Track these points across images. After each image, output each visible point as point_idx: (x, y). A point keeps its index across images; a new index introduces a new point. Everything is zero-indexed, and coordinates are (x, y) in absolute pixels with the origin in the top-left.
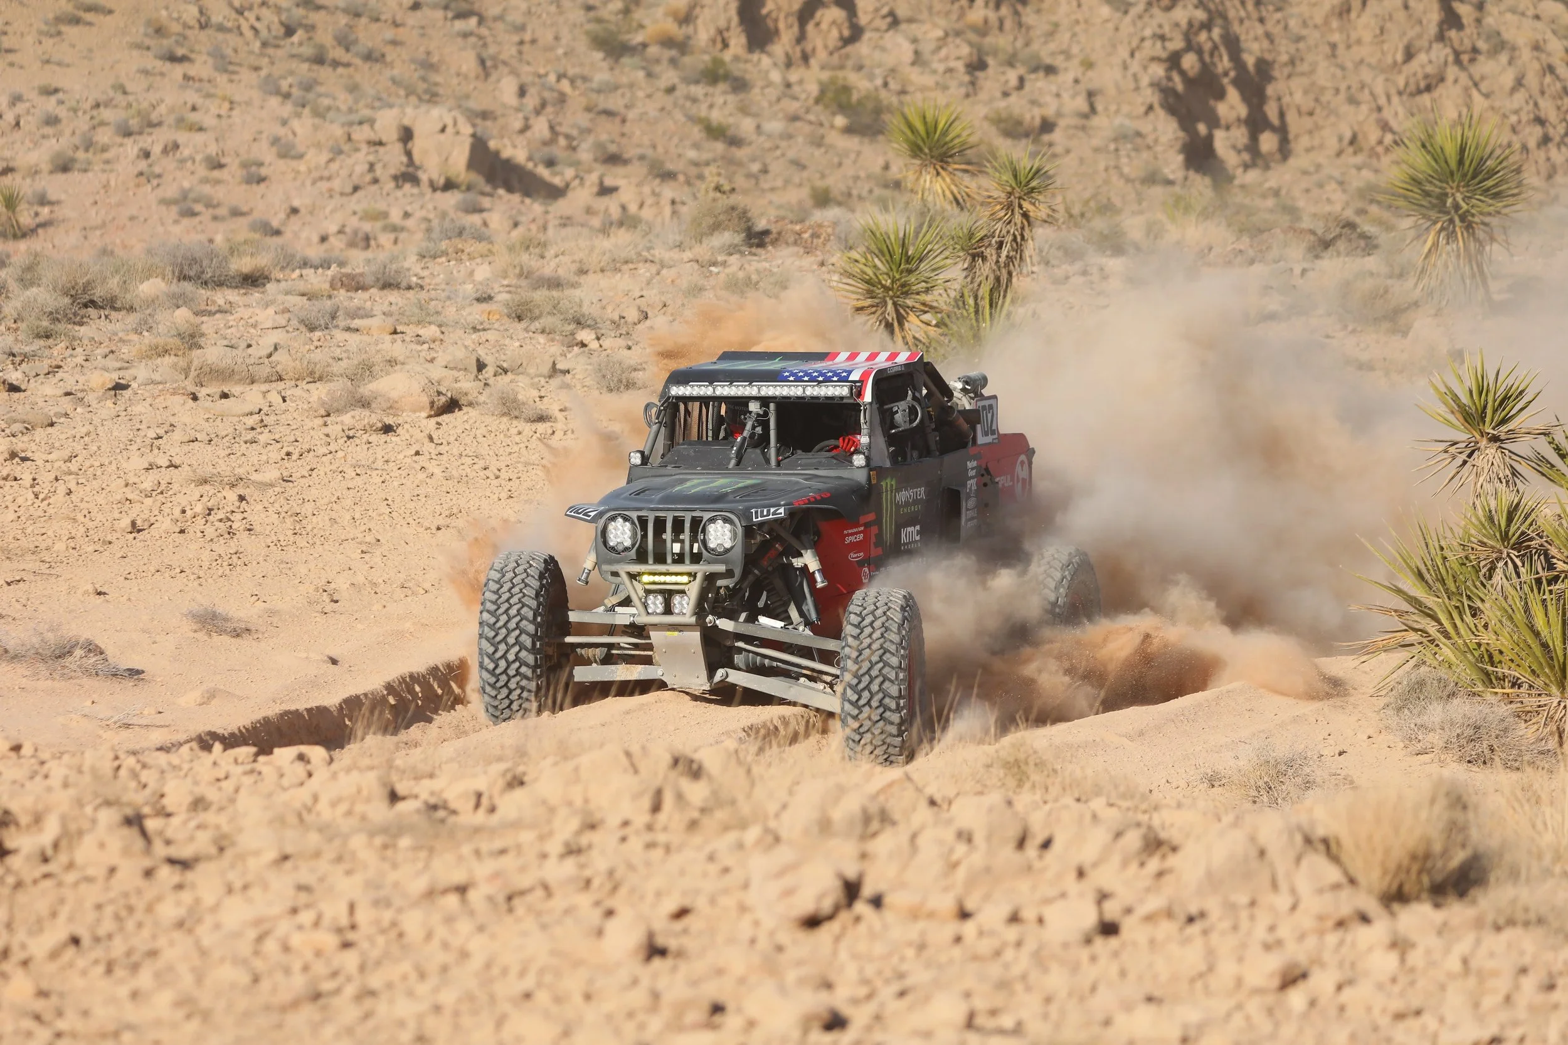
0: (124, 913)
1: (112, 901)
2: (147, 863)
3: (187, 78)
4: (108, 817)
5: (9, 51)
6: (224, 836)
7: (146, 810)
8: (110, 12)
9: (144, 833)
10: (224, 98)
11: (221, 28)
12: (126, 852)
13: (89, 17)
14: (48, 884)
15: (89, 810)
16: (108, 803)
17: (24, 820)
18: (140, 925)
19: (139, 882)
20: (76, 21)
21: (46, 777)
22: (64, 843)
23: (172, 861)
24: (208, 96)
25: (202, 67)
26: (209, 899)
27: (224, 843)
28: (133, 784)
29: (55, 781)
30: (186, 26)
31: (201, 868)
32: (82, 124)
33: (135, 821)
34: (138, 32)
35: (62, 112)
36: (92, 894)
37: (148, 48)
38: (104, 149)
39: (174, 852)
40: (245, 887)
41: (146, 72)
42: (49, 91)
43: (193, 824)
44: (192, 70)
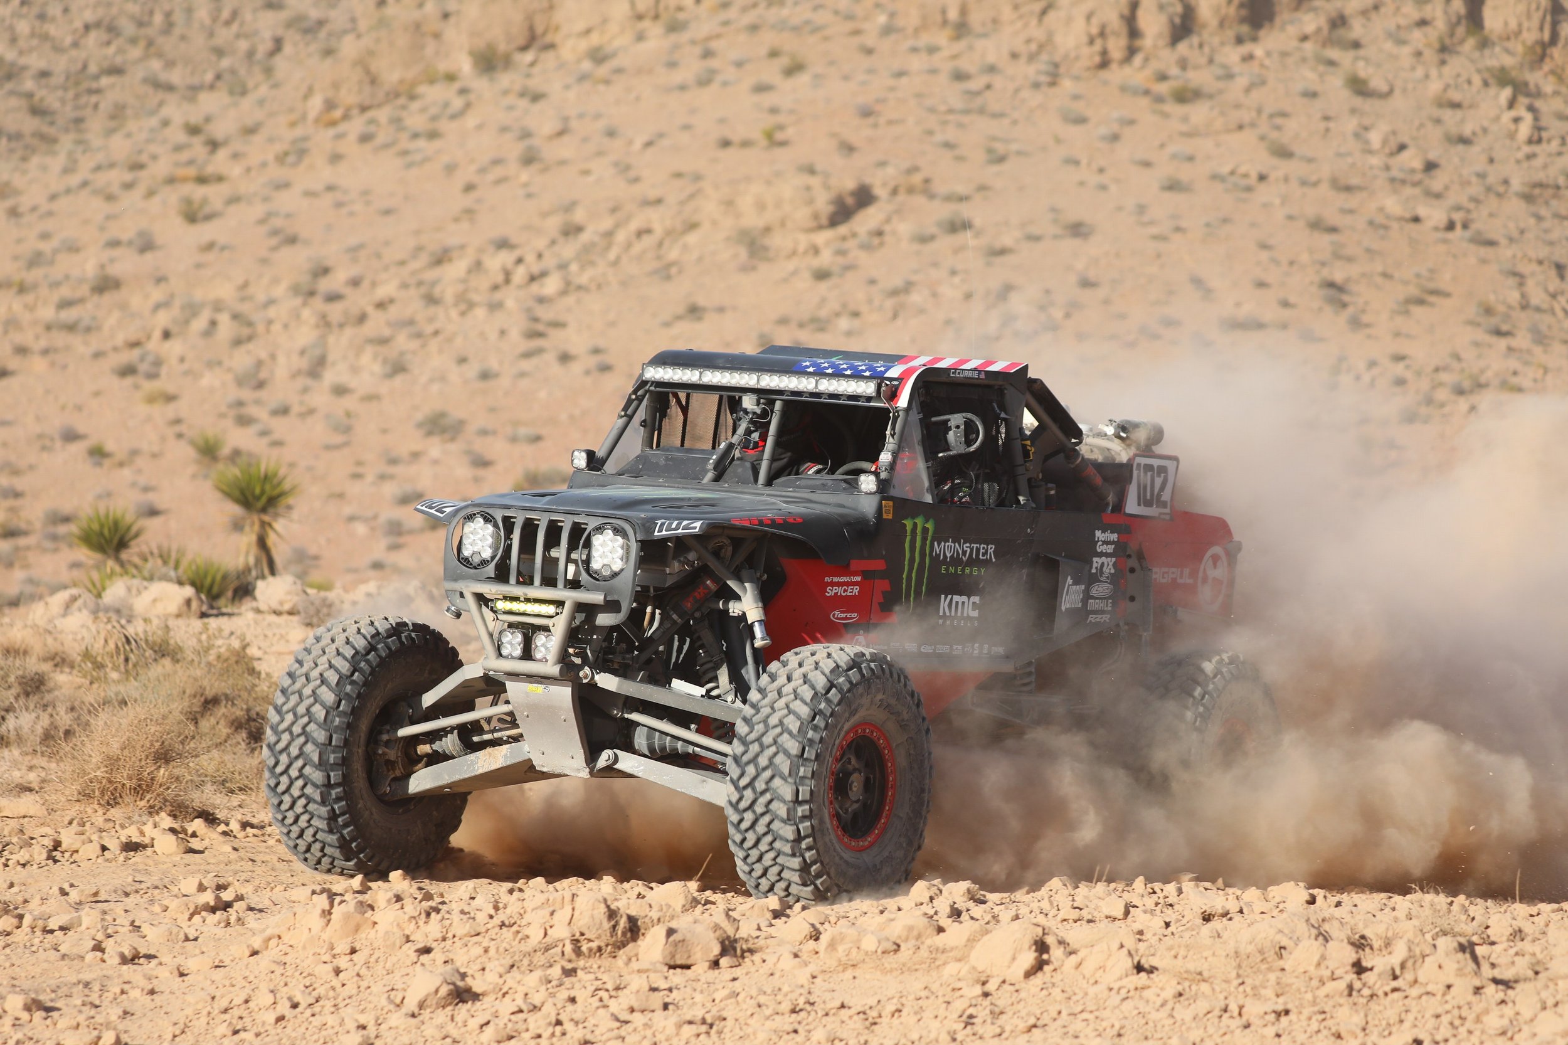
0: (1457, 1022)
1: (1447, 1012)
2: (1477, 982)
3: (1510, 349)
4: (1446, 944)
5: (1367, 326)
6: (1538, 962)
7: (1475, 939)
8: (1447, 295)
9: (1475, 959)
10: (1540, 366)
11: (1538, 309)
12: (1460, 972)
13: (1432, 299)
14: (1396, 995)
15: (1428, 937)
16: (1445, 934)
17: (1376, 944)
18: (1470, 1032)
19: (1471, 997)
20: (1420, 302)
21: (1394, 909)
22: (1410, 964)
23: (1496, 981)
24: (1526, 363)
25: (1522, 340)
26: (1527, 1014)
27: (1537, 968)
28: (1464, 917)
29: (1401, 913)
30: (1510, 307)
31: (1519, 987)
32: (1425, 384)
33: (1467, 948)
34: (1472, 311)
35: (1408, 375)
36: (1432, 1005)
37: (1478, 325)
38: (1442, 405)
39: (1497, 973)
40: (1556, 1005)
41: (1477, 344)
42: (1399, 358)
43: (1512, 951)
44: (1514, 342)
